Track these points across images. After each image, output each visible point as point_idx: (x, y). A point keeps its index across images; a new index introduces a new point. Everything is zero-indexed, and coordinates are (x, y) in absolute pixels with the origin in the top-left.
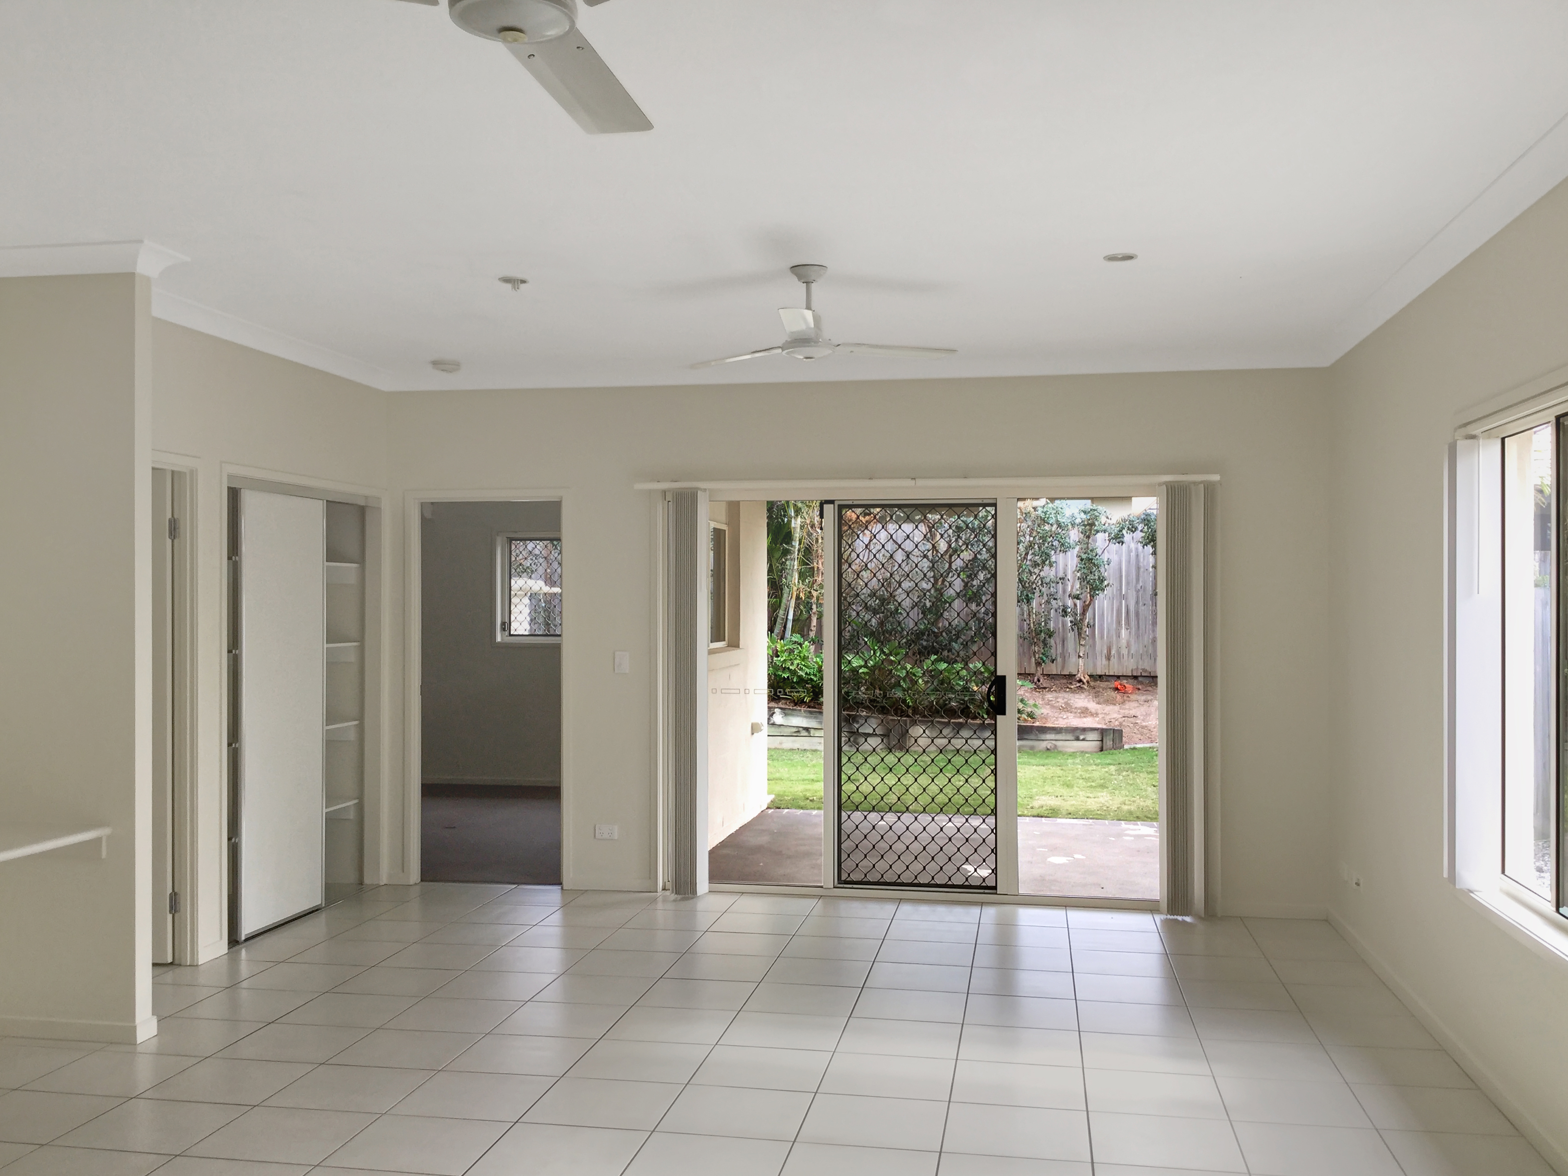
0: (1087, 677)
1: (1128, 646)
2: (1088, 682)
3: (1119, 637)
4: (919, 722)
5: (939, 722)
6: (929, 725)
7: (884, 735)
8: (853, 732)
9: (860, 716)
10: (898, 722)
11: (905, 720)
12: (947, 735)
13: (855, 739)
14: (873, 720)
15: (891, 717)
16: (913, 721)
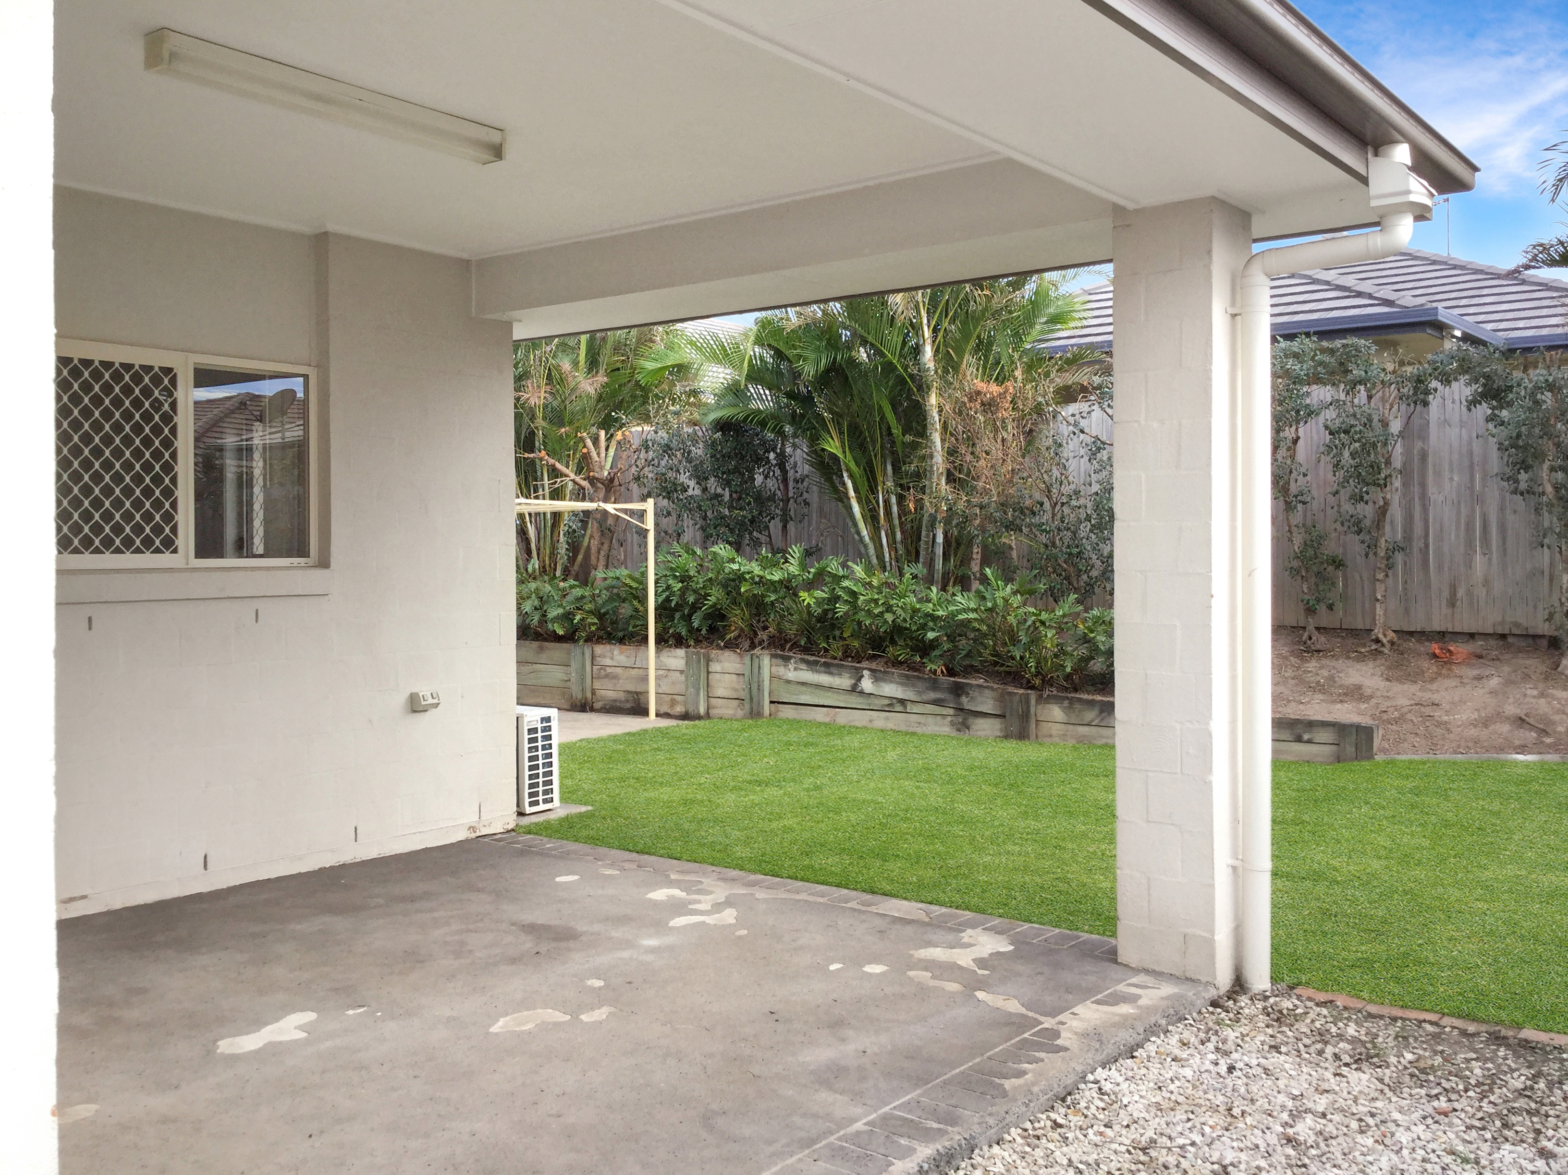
0: (1391, 635)
1: (1486, 582)
2: (1392, 643)
3: (1470, 567)
4: (1050, 699)
5: (1080, 700)
6: (1066, 703)
7: (1002, 716)
8: (960, 710)
9: (971, 685)
10: (1017, 697)
11: (1028, 694)
12: (1092, 721)
13: (965, 719)
14: (987, 692)
15: (1011, 689)
16: (1041, 696)
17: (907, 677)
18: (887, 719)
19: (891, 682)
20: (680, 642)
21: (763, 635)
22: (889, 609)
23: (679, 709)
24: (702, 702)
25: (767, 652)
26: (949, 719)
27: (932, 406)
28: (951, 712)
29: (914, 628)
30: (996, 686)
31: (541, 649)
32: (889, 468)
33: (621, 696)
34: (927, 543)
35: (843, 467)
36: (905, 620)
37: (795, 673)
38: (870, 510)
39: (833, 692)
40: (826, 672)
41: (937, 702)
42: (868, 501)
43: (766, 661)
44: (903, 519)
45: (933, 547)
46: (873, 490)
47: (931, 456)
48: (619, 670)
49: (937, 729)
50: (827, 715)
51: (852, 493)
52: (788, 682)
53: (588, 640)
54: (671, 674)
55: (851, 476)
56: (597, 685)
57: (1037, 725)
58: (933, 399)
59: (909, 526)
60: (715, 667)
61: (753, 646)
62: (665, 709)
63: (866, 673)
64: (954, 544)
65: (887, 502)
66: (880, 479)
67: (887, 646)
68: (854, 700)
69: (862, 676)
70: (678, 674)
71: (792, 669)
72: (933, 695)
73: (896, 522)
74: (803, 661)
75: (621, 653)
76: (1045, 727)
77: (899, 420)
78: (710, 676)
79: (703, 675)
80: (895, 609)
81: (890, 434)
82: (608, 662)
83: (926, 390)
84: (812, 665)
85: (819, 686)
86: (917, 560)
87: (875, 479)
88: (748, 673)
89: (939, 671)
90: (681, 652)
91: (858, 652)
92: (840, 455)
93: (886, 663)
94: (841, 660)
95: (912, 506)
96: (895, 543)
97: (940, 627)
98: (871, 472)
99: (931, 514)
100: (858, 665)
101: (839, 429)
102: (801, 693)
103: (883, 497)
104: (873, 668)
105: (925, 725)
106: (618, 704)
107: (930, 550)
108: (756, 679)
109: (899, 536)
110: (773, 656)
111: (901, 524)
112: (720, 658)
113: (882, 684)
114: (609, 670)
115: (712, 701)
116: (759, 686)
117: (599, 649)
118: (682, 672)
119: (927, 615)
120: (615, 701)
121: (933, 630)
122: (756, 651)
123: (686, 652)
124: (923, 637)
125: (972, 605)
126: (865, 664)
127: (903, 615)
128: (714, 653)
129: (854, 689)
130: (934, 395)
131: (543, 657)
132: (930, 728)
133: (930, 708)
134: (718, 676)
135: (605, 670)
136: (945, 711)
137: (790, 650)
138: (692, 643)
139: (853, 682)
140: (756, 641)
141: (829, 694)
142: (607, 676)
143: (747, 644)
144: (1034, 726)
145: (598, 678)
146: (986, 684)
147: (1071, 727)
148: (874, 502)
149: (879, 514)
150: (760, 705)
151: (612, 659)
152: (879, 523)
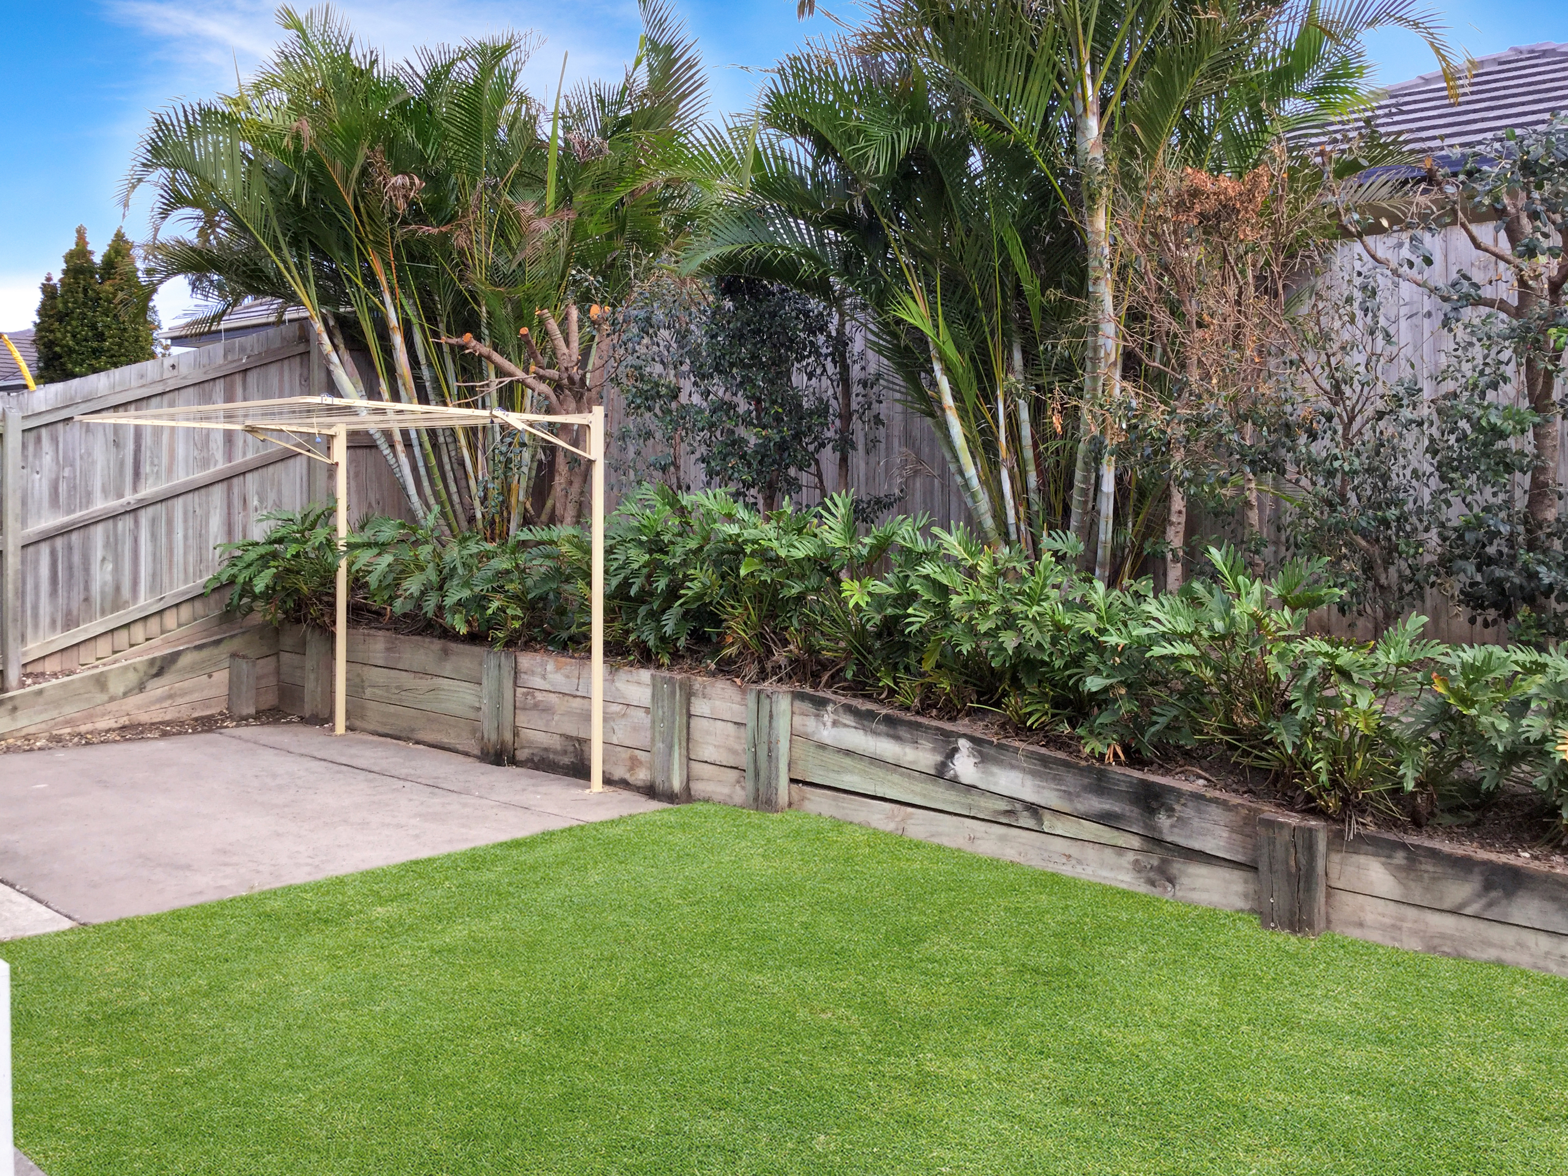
4: (1363, 843)
5: (1434, 854)
6: (1400, 858)
7: (1250, 867)
8: (1154, 841)
9: (1178, 794)
10: (1286, 835)
11: (1310, 830)
12: (1464, 905)
13: (1164, 861)
14: (1215, 812)
15: (1269, 811)
16: (1340, 835)
17: (1044, 761)
18: (1002, 838)
19: (1013, 767)
20: (647, 658)
21: (780, 656)
22: (1009, 621)
23: (642, 776)
24: (676, 766)
25: (785, 688)
26: (1131, 856)
27: (1098, 233)
28: (1136, 842)
29: (1058, 663)
30: (1235, 800)
31: (446, 652)
32: (1018, 356)
33: (555, 742)
34: (1084, 492)
35: (934, 353)
36: (1039, 646)
37: (835, 731)
38: (982, 432)
39: (902, 775)
40: (888, 735)
41: (1105, 819)
42: (979, 416)
43: (783, 704)
44: (1041, 447)
45: (1095, 499)
46: (988, 396)
47: (1096, 328)
48: (553, 698)
49: (1105, 873)
50: (890, 817)
51: (948, 400)
52: (822, 746)
53: (510, 643)
54: (632, 711)
55: (948, 370)
56: (522, 720)
57: (1328, 896)
58: (1100, 222)
59: (1051, 461)
60: (700, 707)
61: (763, 675)
62: (619, 773)
63: (963, 743)
64: (1133, 495)
65: (1012, 419)
66: (999, 375)
67: (1005, 694)
68: (940, 796)
69: (956, 750)
70: (641, 714)
71: (829, 724)
72: (1096, 804)
73: (1029, 453)
74: (850, 709)
75: (558, 669)
76: (1347, 905)
77: (1036, 267)
78: (694, 722)
79: (680, 720)
80: (1020, 623)
81: (1019, 292)
82: (537, 682)
83: (1087, 202)
84: (864, 718)
85: (876, 761)
86: (1066, 527)
87: (991, 377)
88: (751, 724)
89: (1109, 753)
90: (645, 675)
91: (949, 700)
92: (927, 329)
93: (1003, 726)
94: (918, 713)
95: (1057, 421)
96: (1026, 490)
97: (1113, 667)
98: (984, 363)
99: (1094, 438)
100: (948, 726)
101: (927, 285)
102: (843, 770)
103: (1005, 409)
104: (978, 735)
105: (1079, 862)
106: (551, 756)
107: (1090, 506)
108: (765, 738)
109: (1033, 480)
110: (798, 696)
111: (1037, 456)
112: (708, 690)
113: (995, 769)
114: (539, 696)
115: (695, 766)
116: (770, 751)
117: (526, 660)
118: (647, 710)
119: (1085, 637)
120: (546, 750)
121: (1097, 671)
122: (766, 686)
123: (653, 677)
124: (1076, 683)
125: (1183, 626)
126: (962, 725)
127: (1037, 637)
128: (699, 682)
129: (941, 773)
130: (1102, 213)
131: (448, 668)
132: (1089, 870)
133: (1091, 830)
134: (704, 723)
135: (534, 697)
136: (1122, 839)
137: (829, 685)
138: (666, 660)
139: (939, 758)
140: (769, 666)
141: (895, 778)
142: (536, 706)
143: (752, 670)
144: (1323, 900)
145: (524, 709)
146: (1211, 793)
147: (1411, 913)
148: (989, 416)
149: (997, 439)
150: (772, 785)
151: (544, 677)
152: (997, 455)
